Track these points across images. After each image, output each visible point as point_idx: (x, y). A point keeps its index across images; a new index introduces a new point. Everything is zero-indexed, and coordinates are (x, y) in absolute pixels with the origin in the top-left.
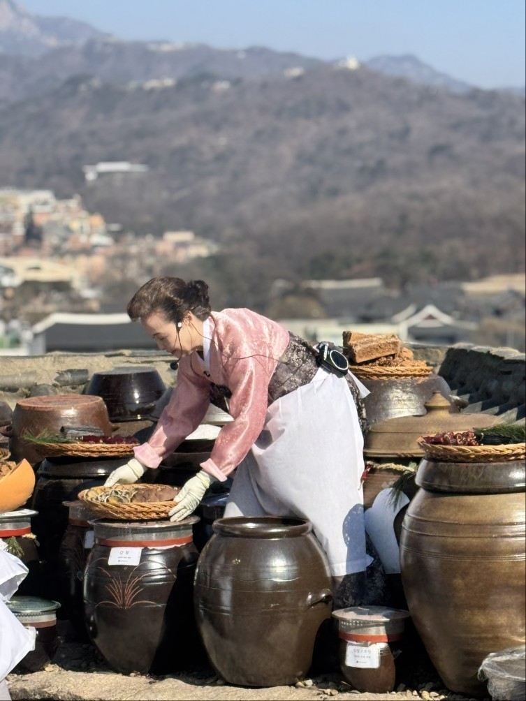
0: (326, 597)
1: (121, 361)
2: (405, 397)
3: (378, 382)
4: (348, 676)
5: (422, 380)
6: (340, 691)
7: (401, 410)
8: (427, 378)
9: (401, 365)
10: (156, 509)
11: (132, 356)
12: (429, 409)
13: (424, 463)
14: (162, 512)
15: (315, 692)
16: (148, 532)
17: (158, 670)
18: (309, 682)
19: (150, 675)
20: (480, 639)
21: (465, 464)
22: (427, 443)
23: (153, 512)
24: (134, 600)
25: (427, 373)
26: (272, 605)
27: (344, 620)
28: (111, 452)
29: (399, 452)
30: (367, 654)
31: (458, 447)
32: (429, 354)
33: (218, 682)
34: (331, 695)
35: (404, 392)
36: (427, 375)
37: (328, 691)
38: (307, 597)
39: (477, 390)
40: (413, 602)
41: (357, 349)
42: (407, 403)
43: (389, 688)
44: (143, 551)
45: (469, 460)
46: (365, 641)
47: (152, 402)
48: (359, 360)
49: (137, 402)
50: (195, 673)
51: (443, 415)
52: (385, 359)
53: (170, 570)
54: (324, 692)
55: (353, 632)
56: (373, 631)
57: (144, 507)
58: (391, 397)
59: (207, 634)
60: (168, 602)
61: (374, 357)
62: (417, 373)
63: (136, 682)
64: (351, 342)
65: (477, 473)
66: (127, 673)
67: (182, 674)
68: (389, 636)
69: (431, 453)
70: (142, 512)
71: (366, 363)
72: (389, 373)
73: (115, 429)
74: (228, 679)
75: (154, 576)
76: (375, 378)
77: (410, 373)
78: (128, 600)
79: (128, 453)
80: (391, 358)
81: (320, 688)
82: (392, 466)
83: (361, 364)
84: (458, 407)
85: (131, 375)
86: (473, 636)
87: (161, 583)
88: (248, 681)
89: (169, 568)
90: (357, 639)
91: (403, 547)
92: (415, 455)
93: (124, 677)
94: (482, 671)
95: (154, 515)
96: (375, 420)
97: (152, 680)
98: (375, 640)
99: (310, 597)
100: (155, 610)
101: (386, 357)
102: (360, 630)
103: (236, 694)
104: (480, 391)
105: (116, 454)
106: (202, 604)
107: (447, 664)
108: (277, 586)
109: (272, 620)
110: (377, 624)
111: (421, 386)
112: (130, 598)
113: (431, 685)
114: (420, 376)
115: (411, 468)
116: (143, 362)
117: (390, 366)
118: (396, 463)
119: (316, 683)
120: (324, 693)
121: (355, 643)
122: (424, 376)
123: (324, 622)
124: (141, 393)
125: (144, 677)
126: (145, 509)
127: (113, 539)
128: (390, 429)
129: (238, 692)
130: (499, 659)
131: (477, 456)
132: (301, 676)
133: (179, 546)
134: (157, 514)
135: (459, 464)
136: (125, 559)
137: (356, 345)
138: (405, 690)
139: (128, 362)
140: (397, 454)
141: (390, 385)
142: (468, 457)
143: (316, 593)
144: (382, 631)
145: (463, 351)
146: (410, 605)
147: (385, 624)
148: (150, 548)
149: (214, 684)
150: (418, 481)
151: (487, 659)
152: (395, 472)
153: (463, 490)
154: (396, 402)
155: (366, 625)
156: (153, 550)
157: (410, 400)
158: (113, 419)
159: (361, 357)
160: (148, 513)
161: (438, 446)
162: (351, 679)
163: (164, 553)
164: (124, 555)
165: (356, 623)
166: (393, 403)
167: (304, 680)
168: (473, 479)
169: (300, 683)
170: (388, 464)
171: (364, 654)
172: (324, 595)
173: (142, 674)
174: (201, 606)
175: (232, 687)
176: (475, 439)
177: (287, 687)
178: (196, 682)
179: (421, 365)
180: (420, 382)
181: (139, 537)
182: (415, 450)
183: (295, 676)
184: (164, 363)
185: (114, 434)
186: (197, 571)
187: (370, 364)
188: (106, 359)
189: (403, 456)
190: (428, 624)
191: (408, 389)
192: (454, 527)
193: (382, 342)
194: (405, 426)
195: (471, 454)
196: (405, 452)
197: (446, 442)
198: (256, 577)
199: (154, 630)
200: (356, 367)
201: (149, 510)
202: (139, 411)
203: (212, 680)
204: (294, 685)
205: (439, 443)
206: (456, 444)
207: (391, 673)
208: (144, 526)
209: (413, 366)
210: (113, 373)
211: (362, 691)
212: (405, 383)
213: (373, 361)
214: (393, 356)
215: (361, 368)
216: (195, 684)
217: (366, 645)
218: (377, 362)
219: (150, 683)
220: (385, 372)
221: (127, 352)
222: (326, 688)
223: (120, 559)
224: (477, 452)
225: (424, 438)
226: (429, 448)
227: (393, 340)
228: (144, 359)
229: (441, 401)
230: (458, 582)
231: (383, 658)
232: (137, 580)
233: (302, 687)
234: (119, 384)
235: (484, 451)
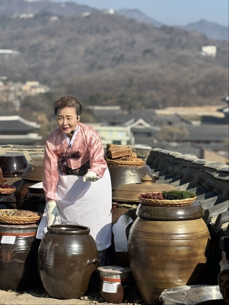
0: (95, 261)
1: (8, 150)
2: (132, 174)
3: (121, 167)
4: (103, 296)
5: (140, 167)
6: (99, 302)
7: (131, 180)
8: (142, 166)
9: (131, 160)
10: (24, 220)
11: (14, 147)
12: (143, 181)
13: (140, 205)
14: (26, 221)
15: (89, 302)
16: (19, 230)
17: (21, 289)
18: (86, 298)
19: (17, 291)
20: (161, 283)
21: (158, 207)
22: (142, 197)
23: (22, 221)
24: (11, 260)
25: (142, 164)
26: (72, 264)
27: (102, 272)
28: (4, 192)
29: (129, 200)
30: (112, 287)
31: (155, 200)
32: (143, 152)
33: (47, 296)
34: (95, 304)
35: (132, 172)
36: (142, 165)
37: (94, 302)
38: (87, 260)
39: (163, 170)
40: (132, 265)
41: (113, 152)
42: (134, 177)
43: (121, 301)
44: (16, 238)
45: (160, 206)
46: (112, 281)
47: (22, 169)
48: (113, 157)
49: (15, 169)
50: (36, 291)
51: (149, 184)
52: (125, 157)
53: (28, 246)
54: (92, 302)
55: (106, 277)
56: (115, 277)
57: (18, 219)
58: (126, 174)
59: (42, 275)
60: (26, 260)
61: (120, 156)
62: (138, 164)
63: (11, 294)
64: (110, 149)
65: (163, 212)
66: (7, 290)
67: (30, 292)
68: (121, 279)
69: (143, 202)
70: (17, 221)
71: (116, 159)
72: (126, 164)
73: (6, 181)
74: (51, 295)
75: (21, 249)
76: (120, 165)
77: (135, 164)
78: (9, 259)
79: (11, 193)
80: (127, 157)
81: (90, 300)
82: (126, 205)
83: (114, 159)
84: (155, 179)
85: (13, 157)
86: (159, 281)
87: (24, 252)
88: (60, 296)
89: (27, 245)
90: (107, 280)
91: (129, 242)
92: (136, 201)
93: (6, 292)
94: (161, 297)
95: (22, 222)
96: (119, 184)
97: (17, 294)
98: (116, 281)
99: (88, 261)
100: (20, 263)
101: (125, 156)
102: (109, 276)
103: (54, 302)
104: (164, 171)
105: (6, 193)
106: (41, 262)
107: (146, 293)
108: (74, 256)
109: (71, 271)
110: (117, 274)
111: (139, 169)
112: (11, 257)
113: (138, 301)
114: (139, 165)
115: (134, 206)
116: (18, 151)
117: (127, 161)
118: (127, 204)
119: (89, 298)
120: (93, 303)
121: (107, 282)
122: (141, 165)
123: (93, 272)
124: (17, 165)
125: (14, 292)
126: (19, 220)
127: (3, 232)
128: (125, 189)
129: (55, 301)
130: (169, 292)
131: (163, 204)
132: (83, 295)
133: (32, 236)
134: (24, 222)
135: (155, 207)
136: (8, 241)
137: (112, 151)
138: (127, 303)
139: (11, 150)
140: (128, 200)
141: (126, 169)
142: (159, 204)
143: (91, 259)
144: (119, 277)
145: (157, 152)
146: (131, 266)
147: (120, 274)
148: (19, 237)
149: (45, 297)
150: (137, 213)
151: (163, 292)
152: (127, 207)
153: (156, 219)
154: (129, 176)
155: (112, 274)
156: (21, 237)
157: (134, 175)
158: (4, 176)
159: (114, 156)
160: (20, 221)
161: (147, 199)
162: (104, 297)
163: (25, 239)
164: (8, 239)
165: (108, 273)
166: (127, 176)
167: (84, 296)
168: (161, 214)
169: (82, 298)
170: (124, 204)
171: (110, 287)
172: (94, 261)
173: (13, 291)
174: (40, 263)
175: (53, 299)
176: (163, 197)
177: (77, 299)
178: (37, 296)
179: (140, 160)
180: (139, 168)
181: (14, 232)
182: (136, 199)
183: (80, 295)
184: (27, 151)
185: (5, 183)
186: (40, 247)
187: (118, 159)
188: (2, 148)
189: (131, 201)
190: (139, 275)
191: (134, 171)
192: (152, 234)
193: (124, 150)
194: (132, 189)
195: (160, 203)
196: (132, 200)
197: (150, 198)
198: (65, 251)
199: (20, 272)
200: (112, 160)
201: (21, 220)
202: (17, 173)
203: (43, 295)
204: (79, 298)
205: (148, 198)
206: (154, 198)
207: (122, 295)
208: (17, 227)
209: (136, 161)
210: (5, 156)
211: (109, 303)
212: (133, 168)
213: (119, 158)
214: (128, 156)
215: (114, 161)
216: (37, 297)
217: (111, 283)
218: (121, 158)
219: (17, 295)
220: (124, 163)
221: (11, 146)
222: (93, 301)
223: (6, 241)
224: (163, 202)
225: (140, 195)
226: (142, 199)
227: (128, 149)
228: (19, 149)
229: (148, 178)
230: (153, 258)
231: (119, 289)
232: (13, 250)
233: (83, 299)
234: (8, 160)
235: (166, 202)
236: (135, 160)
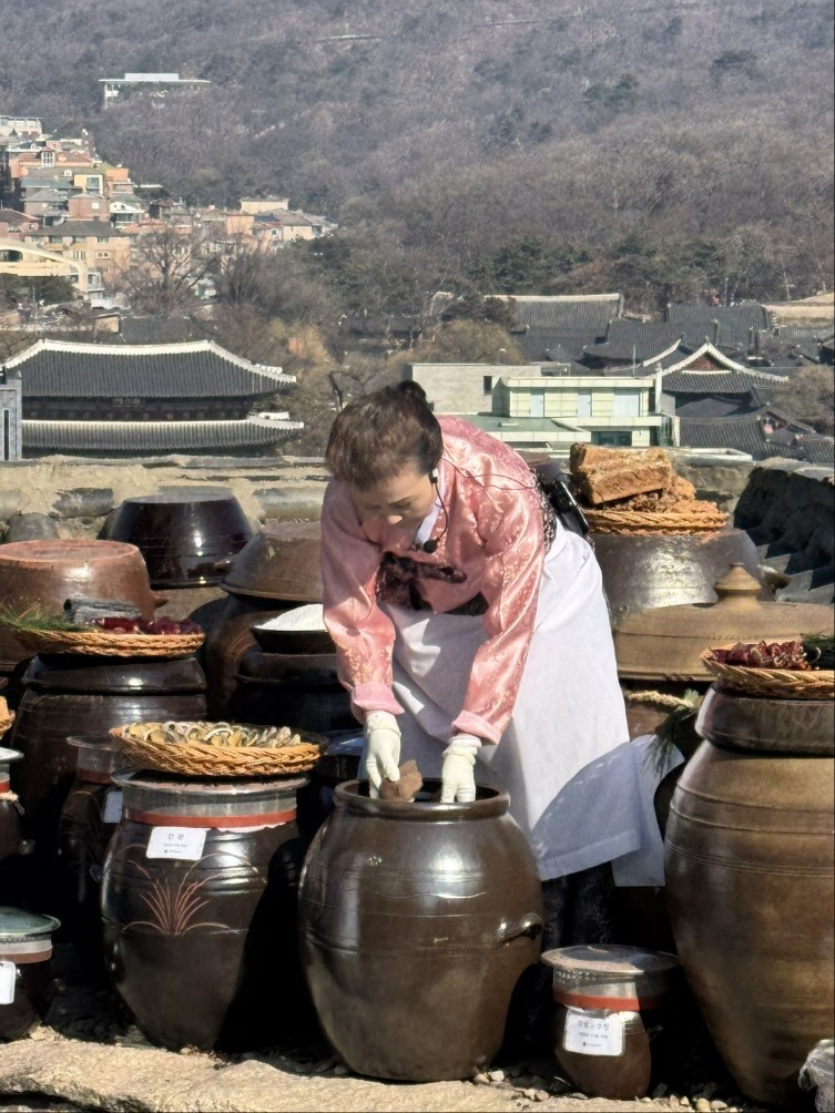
0: (531, 927)
1: (171, 476)
2: (679, 567)
3: (631, 540)
4: (566, 1067)
5: (709, 537)
6: (552, 1093)
7: (672, 591)
8: (718, 532)
9: (673, 510)
10: (230, 759)
11: (192, 466)
12: (723, 595)
13: (711, 693)
14: (240, 765)
15: (509, 1093)
16: (218, 802)
17: (232, 1042)
18: (498, 1075)
19: (217, 1051)
20: (802, 1014)
21: (785, 702)
22: (719, 661)
23: (225, 763)
24: (188, 924)
25: (719, 524)
26: (436, 940)
27: (560, 968)
28: (154, 648)
29: (667, 671)
30: (602, 1031)
31: (777, 671)
32: (719, 476)
33: (337, 1070)
34: (537, 1100)
35: (677, 558)
36: (718, 528)
37: (531, 1092)
38: (499, 924)
39: (804, 546)
40: (686, 940)
41: (596, 479)
42: (684, 578)
43: (640, 1089)
44: (209, 834)
45: (796, 695)
46: (600, 1008)
47: (225, 555)
48: (597, 499)
49: (200, 554)
50: (295, 1050)
51: (747, 606)
52: (645, 498)
53: (255, 869)
54: (523, 1093)
55: (576, 991)
56: (612, 991)
58: (654, 567)
59: (319, 985)
60: (251, 927)
61: (624, 494)
62: (701, 524)
63: (194, 1063)
64: (585, 466)
65: (807, 719)
66: (175, 1047)
67: (272, 1053)
68: (642, 1001)
69: (726, 681)
71: (612, 504)
72: (652, 524)
73: (162, 603)
74: (354, 1065)
75: (228, 878)
76: (625, 532)
77: (686, 524)
78: (181, 923)
79: (184, 651)
80: (656, 495)
81: (516, 1085)
82: (655, 695)
83: (600, 507)
84: (772, 586)
85: (189, 505)
86: (794, 1006)
87: (237, 892)
88: (390, 1072)
89: (255, 865)
90: (584, 1003)
91: (669, 842)
92: (695, 678)
93: (171, 1054)
94: (806, 1073)
96: (625, 608)
97: (219, 1061)
98: (618, 1006)
99: (503, 926)
100: (227, 940)
101: (648, 493)
102: (591, 987)
103: (368, 1094)
104: (808, 550)
105: (162, 652)
106: (313, 933)
107: (744, 1056)
108: (444, 906)
109: (434, 966)
110: (621, 979)
111: (707, 547)
112: (185, 917)
113: (713, 1086)
114: (706, 529)
115: (688, 701)
116: (210, 479)
117: (653, 510)
118: (661, 692)
119: (509, 1077)
120: (525, 1096)
121: (581, 1010)
122: (713, 529)
123: (529, 967)
124: (207, 535)
125: (206, 1055)
127: (156, 812)
128: (651, 628)
129: (372, 1091)
131: (808, 689)
132: (484, 1064)
133: (273, 826)
134: (232, 768)
135: (777, 702)
136: (176, 848)
137: (594, 472)
138: (667, 1095)
139: (183, 477)
140: (663, 675)
141: (653, 546)
142: (791, 690)
143: (515, 918)
144: (630, 991)
145: (778, 474)
146: (679, 945)
147: (636, 978)
148: (222, 830)
149: (329, 1073)
150: (699, 726)
151: (816, 1051)
152: (660, 707)
153: (781, 749)
154: (663, 576)
155: (601, 979)
156: (228, 832)
157: (686, 572)
158: (156, 582)
159: (601, 493)
160: (214, 764)
161: (739, 669)
162: (572, 1073)
163: (245, 838)
164: (175, 840)
165: (583, 975)
166: (657, 577)
167: (488, 1071)
168: (801, 731)
169: (482, 1077)
170: (647, 693)
171: (596, 1031)
172: (527, 924)
173: (202, 1050)
174: (310, 936)
175: (362, 1081)
176: (806, 659)
177: (459, 1083)
178: (297, 1070)
179: (710, 510)
180: (705, 541)
181: (201, 810)
182: (696, 669)
183: (472, 1064)
184: (247, 481)
185: (158, 614)
186: (304, 872)
187: (618, 506)
188: (146, 471)
189: (674, 678)
190: (712, 981)
191: (685, 554)
192: (763, 814)
193: (641, 467)
194: (677, 628)
195: (796, 685)
196: (678, 671)
197: (753, 663)
198: (409, 888)
199: (226, 973)
200: (593, 512)
201: (218, 760)
202: (203, 569)
203: (324, 1067)
204: (471, 1078)
205: (743, 663)
206: (771, 665)
207: (641, 1067)
208: (212, 790)
209: (695, 512)
210: (156, 501)
211: (591, 1095)
212: (680, 542)
213: (624, 500)
214: (660, 492)
215: (600, 512)
216: (296, 1073)
217: (601, 1015)
218: (631, 503)
219: (217, 1067)
220: (644, 522)
221: (182, 459)
222: (528, 1087)
223: (168, 848)
224: (807, 681)
225: (714, 651)
226: (720, 670)
227: (660, 463)
228: (212, 473)
229: (744, 581)
230: (769, 911)
231: (631, 1036)
232: (196, 886)
233: (485, 1084)
234: (168, 519)
235: (821, 680)
236: (686, 509)
